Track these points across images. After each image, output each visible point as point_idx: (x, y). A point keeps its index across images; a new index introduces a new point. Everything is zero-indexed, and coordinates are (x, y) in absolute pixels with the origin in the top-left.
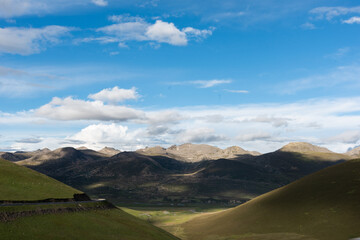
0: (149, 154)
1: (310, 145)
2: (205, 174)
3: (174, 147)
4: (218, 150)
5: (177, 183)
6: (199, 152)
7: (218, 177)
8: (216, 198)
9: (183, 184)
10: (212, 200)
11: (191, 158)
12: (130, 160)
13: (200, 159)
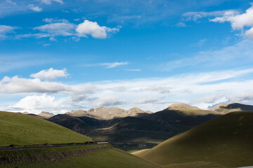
0: (76, 115)
1: (186, 105)
2: (119, 127)
3: (92, 110)
4: (123, 111)
5: (100, 134)
6: (110, 113)
7: (128, 129)
8: (129, 143)
9: (104, 135)
10: (126, 145)
11: (105, 117)
12: (64, 120)
13: (112, 117)
